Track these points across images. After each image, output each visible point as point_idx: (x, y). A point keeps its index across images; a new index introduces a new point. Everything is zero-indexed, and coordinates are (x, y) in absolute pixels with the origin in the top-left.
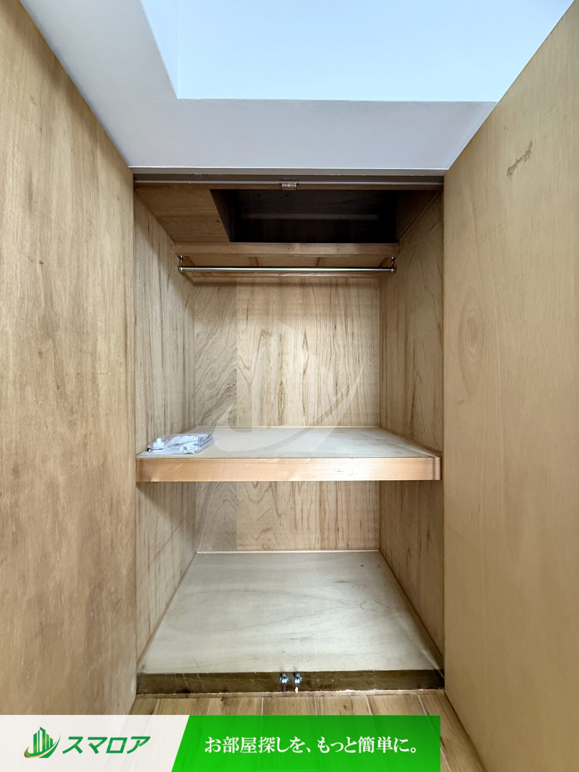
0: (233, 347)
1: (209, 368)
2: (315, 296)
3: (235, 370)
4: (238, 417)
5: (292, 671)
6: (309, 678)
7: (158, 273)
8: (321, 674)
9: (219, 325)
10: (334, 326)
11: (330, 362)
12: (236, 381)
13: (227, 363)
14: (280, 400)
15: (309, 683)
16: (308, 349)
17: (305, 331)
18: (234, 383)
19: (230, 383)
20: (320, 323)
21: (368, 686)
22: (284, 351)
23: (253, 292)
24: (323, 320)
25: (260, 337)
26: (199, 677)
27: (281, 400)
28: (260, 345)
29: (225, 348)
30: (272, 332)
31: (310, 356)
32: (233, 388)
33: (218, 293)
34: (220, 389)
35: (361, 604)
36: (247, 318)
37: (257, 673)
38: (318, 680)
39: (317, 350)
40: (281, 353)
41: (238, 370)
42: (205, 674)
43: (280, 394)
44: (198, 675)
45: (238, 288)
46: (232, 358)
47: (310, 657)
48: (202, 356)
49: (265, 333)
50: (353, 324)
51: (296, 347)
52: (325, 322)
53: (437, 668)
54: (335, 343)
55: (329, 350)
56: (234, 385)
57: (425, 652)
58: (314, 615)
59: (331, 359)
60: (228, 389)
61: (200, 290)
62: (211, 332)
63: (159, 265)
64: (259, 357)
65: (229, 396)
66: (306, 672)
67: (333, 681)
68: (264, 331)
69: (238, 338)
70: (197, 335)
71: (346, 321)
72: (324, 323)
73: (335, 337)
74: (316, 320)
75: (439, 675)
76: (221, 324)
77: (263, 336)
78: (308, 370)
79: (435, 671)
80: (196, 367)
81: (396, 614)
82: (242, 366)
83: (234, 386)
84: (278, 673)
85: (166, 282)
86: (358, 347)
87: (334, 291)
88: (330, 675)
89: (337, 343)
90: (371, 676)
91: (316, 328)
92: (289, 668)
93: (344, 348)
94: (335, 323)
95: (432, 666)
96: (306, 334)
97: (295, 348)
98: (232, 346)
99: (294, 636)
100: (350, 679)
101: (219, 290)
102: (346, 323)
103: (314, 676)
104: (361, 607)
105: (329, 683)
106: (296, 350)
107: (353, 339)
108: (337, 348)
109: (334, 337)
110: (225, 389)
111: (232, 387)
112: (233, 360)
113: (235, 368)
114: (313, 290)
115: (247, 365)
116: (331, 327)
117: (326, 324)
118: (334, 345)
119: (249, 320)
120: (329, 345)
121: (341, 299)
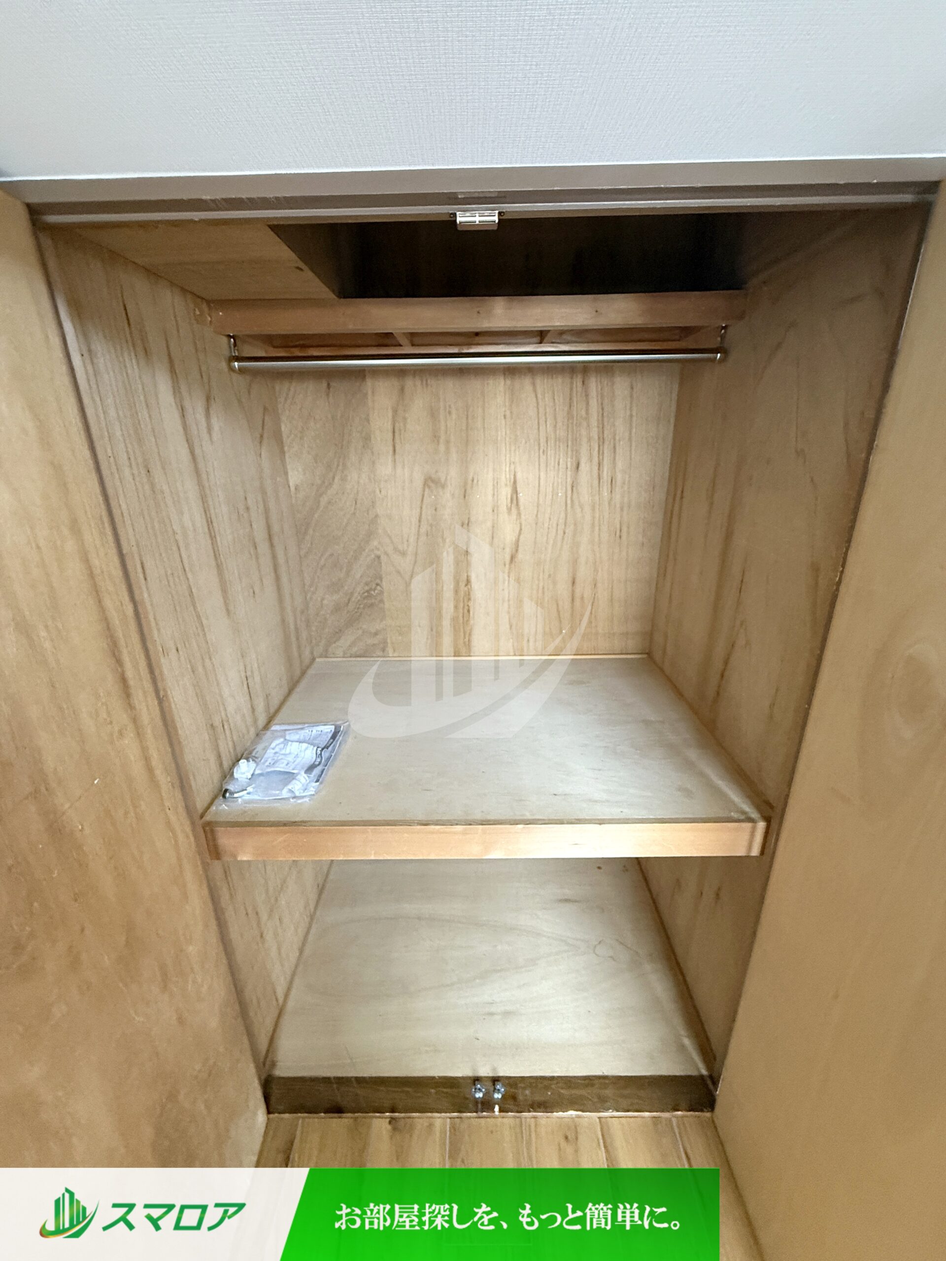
0: (370, 512)
1: (328, 554)
2: (536, 397)
3: (379, 557)
4: (389, 641)
5: (491, 1075)
6: (515, 1088)
7: (176, 415)
8: (533, 1081)
9: (338, 465)
10: (575, 465)
11: (563, 539)
12: (381, 579)
13: (360, 544)
14: (466, 611)
15: (514, 1098)
16: (519, 514)
17: (515, 475)
18: (378, 581)
19: (371, 581)
20: (545, 457)
21: (600, 1104)
22: (473, 519)
23: (402, 390)
24: (553, 452)
25: (424, 491)
26: (355, 1084)
27: (469, 611)
28: (424, 507)
29: (354, 514)
30: (446, 479)
31: (523, 527)
32: (376, 591)
33: (328, 395)
34: (352, 594)
35: (595, 947)
36: (394, 451)
37: (440, 1078)
38: (527, 1092)
39: (539, 516)
40: (467, 522)
41: (384, 558)
42: (364, 1078)
43: (466, 601)
44: (353, 1079)
45: (369, 382)
46: (370, 535)
47: (516, 1049)
48: (311, 531)
49: (433, 481)
50: (614, 459)
51: (495, 511)
52: (557, 457)
53: (704, 1072)
54: (576, 502)
55: (563, 515)
56: (377, 585)
57: (687, 1042)
58: (522, 967)
59: (564, 533)
60: (368, 594)
61: (289, 390)
62: (324, 482)
63: (176, 390)
64: (423, 530)
65: (372, 605)
66: (510, 1078)
67: (549, 1093)
68: (430, 478)
69: (378, 492)
70: (296, 489)
71: (601, 452)
72: (555, 457)
73: (576, 489)
74: (537, 450)
75: (706, 1086)
76: (341, 464)
77: (429, 487)
78: (520, 556)
79: (702, 1077)
80: (302, 553)
81: (648, 967)
82: (390, 549)
83: (379, 588)
84: (470, 1078)
85: (204, 419)
86: (622, 509)
87: (580, 384)
88: (546, 1083)
89: (579, 502)
90: (605, 1086)
91: (537, 471)
92: (484, 1071)
93: (593, 509)
94: (576, 456)
95: (698, 1069)
96: (518, 482)
97: (493, 511)
98: (368, 511)
99: (493, 1009)
100: (574, 1092)
101: (329, 386)
102: (601, 457)
103: (523, 1085)
104: (594, 952)
105: (542, 1099)
106: (496, 516)
107: (611, 492)
108: (578, 510)
109: (574, 488)
110: (361, 592)
111: (374, 590)
112: (372, 537)
113: (378, 553)
114: (534, 384)
115: (400, 547)
116: (569, 464)
117: (559, 459)
118: (572, 506)
119: (397, 456)
120: (563, 504)
121: (594, 403)
